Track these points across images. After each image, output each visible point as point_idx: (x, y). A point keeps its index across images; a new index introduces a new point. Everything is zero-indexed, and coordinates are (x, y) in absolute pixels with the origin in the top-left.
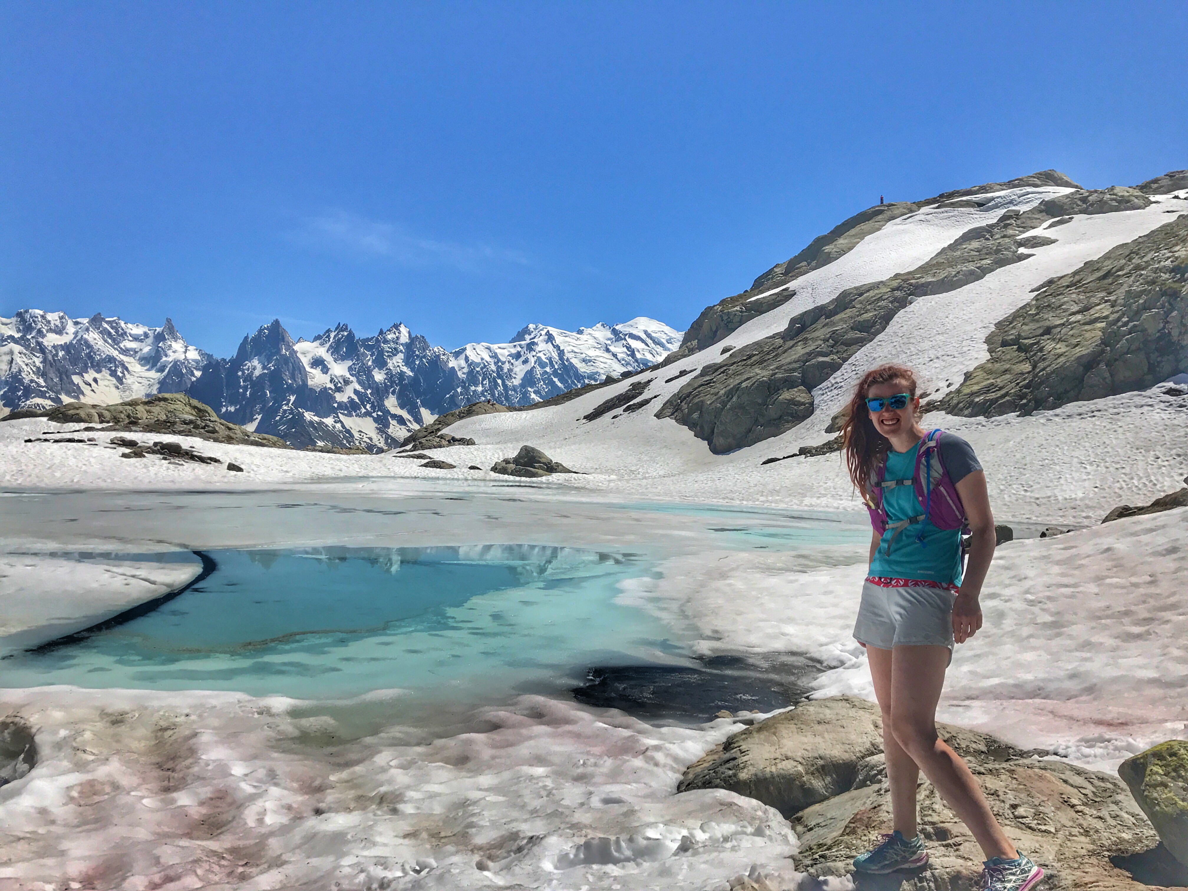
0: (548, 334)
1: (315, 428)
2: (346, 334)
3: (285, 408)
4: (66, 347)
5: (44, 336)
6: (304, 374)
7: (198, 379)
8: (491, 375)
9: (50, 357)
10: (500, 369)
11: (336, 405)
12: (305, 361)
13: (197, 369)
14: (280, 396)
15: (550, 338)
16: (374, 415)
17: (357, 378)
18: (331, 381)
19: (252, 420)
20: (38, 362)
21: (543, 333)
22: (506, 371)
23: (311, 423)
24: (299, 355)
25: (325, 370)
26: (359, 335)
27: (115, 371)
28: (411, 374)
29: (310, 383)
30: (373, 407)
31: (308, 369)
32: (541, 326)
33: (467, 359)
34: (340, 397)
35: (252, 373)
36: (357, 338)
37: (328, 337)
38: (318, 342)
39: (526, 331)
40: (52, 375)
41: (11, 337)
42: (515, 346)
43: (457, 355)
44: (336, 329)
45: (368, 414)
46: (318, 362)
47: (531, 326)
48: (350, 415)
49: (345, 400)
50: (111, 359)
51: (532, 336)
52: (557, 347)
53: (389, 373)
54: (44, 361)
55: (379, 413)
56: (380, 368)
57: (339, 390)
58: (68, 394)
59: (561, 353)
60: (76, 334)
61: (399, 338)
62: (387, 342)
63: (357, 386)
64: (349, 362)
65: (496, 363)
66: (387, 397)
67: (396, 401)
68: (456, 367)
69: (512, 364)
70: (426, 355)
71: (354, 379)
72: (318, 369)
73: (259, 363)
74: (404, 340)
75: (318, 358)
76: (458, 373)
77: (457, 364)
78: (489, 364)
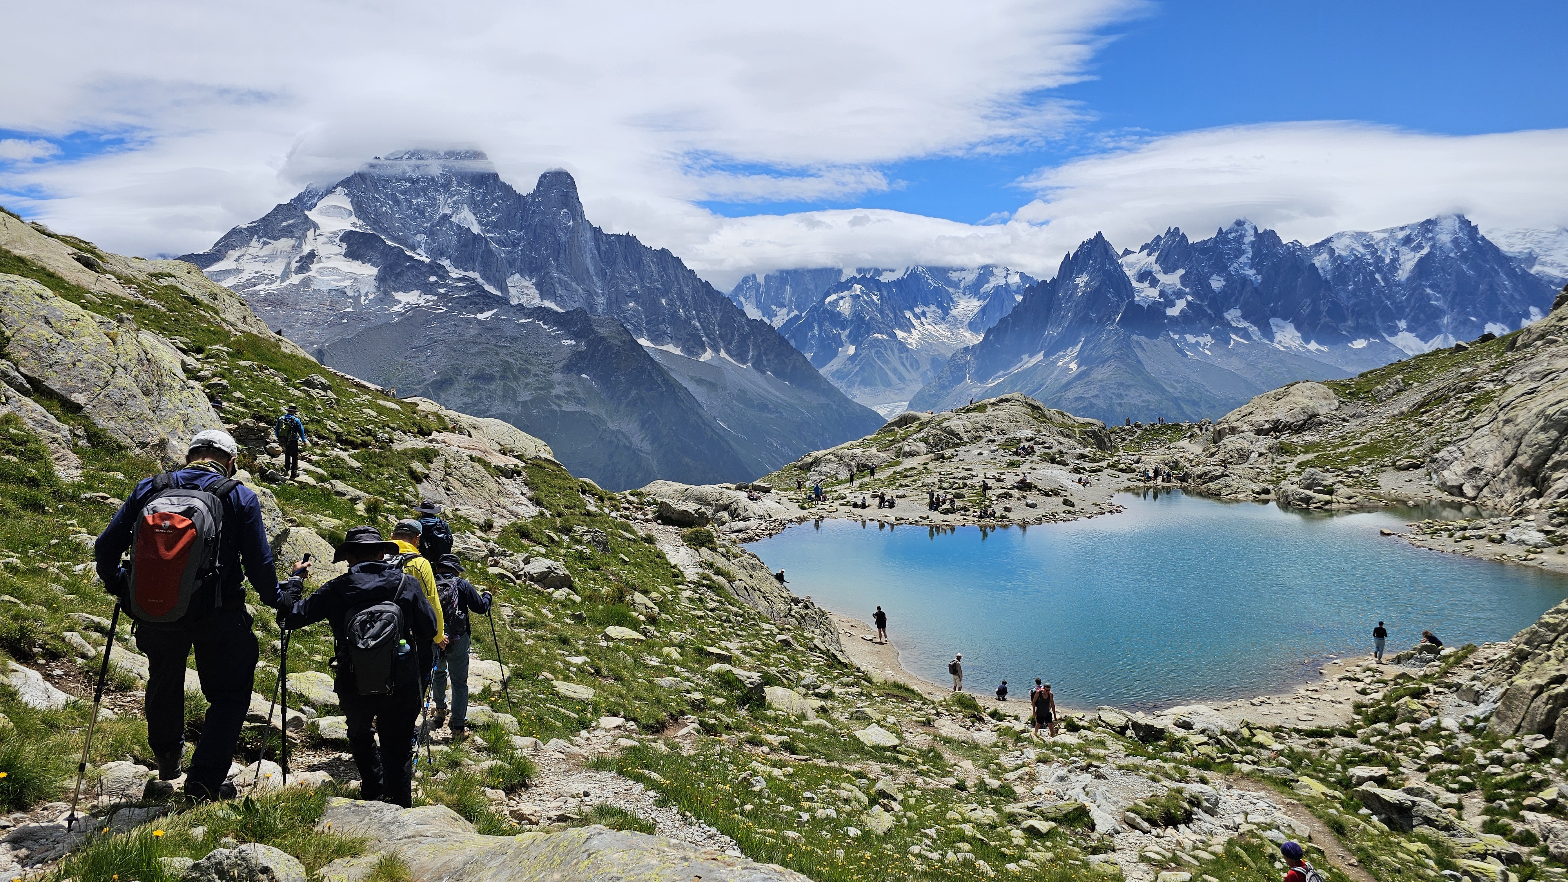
2: (1177, 239)
3: (1110, 328)
6: (1131, 291)
7: (1019, 304)
8: (1365, 269)
9: (886, 294)
10: (1380, 259)
11: (1166, 321)
12: (1131, 274)
13: (1018, 294)
14: (1106, 316)
16: (1212, 330)
17: (1191, 289)
18: (1162, 294)
19: (1075, 343)
20: (876, 299)
22: (1387, 261)
23: (1138, 342)
24: (1125, 269)
25: (1154, 282)
26: (1193, 239)
27: (942, 302)
28: (1259, 280)
29: (1138, 298)
30: (1210, 321)
31: (1135, 284)
33: (1332, 251)
34: (1173, 312)
35: (1075, 293)
36: (1190, 242)
37: (1157, 244)
38: (1146, 252)
40: (888, 312)
41: (854, 278)
43: (1319, 248)
44: (1166, 235)
45: (1204, 329)
46: (1145, 276)
48: (1182, 332)
49: (1177, 314)
53: (1229, 279)
55: (1218, 328)
56: (1219, 274)
57: (1171, 304)
58: (902, 329)
61: (1242, 236)
62: (1227, 242)
63: (1190, 298)
64: (1182, 272)
65: (1374, 253)
66: (1228, 309)
67: (1239, 313)
68: (1317, 264)
69: (1397, 252)
70: (1276, 255)
71: (1187, 290)
72: (1146, 284)
73: (1082, 280)
74: (1250, 238)
75: (1145, 272)
76: (1320, 271)
77: (1321, 261)
78: (1363, 255)
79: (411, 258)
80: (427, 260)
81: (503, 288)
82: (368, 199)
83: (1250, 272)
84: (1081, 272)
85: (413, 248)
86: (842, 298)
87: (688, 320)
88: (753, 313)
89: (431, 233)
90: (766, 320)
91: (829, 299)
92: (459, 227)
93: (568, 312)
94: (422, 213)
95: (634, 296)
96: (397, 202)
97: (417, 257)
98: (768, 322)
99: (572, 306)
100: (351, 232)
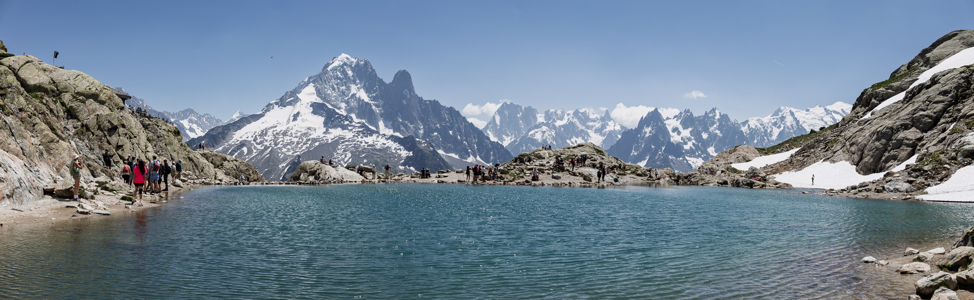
0: (790, 111)
1: (674, 163)
2: (689, 114)
3: (660, 153)
4: (564, 126)
5: (555, 122)
6: (669, 136)
7: (620, 139)
8: (761, 134)
9: (558, 131)
10: (766, 131)
11: (684, 151)
12: (670, 129)
13: (619, 134)
14: (658, 148)
15: (792, 114)
16: (703, 156)
17: (694, 137)
18: (682, 139)
19: (644, 159)
20: (553, 133)
21: (788, 111)
22: (769, 132)
23: (672, 160)
24: (667, 126)
25: (679, 133)
26: (695, 115)
27: (584, 137)
28: (721, 135)
29: (672, 140)
30: (702, 152)
31: (671, 133)
32: (787, 108)
33: (749, 125)
34: (686, 147)
35: (645, 135)
36: (694, 116)
37: (681, 116)
38: (676, 119)
39: (780, 110)
40: (559, 140)
41: (543, 123)
42: (774, 119)
43: (744, 124)
44: (684, 112)
45: (699, 156)
46: (675, 130)
47: (782, 108)
48: (691, 157)
49: (688, 148)
50: (582, 131)
51: (782, 113)
52: (795, 119)
53: (710, 134)
54: (556, 133)
55: (705, 155)
56: (705, 132)
57: (686, 143)
59: (798, 122)
60: (569, 119)
61: (715, 116)
62: (709, 118)
63: (694, 141)
64: (690, 129)
65: (764, 128)
66: (709, 147)
67: (714, 149)
68: (744, 131)
69: (772, 128)
70: (728, 125)
71: (693, 138)
72: (676, 133)
73: (648, 130)
74: (718, 117)
75: (675, 128)
76: (745, 134)
77: (744, 129)
78: (760, 128)
79: (338, 114)
80: (345, 115)
81: (377, 127)
82: (322, 88)
83: (718, 132)
84: (648, 126)
85: (339, 109)
86: (537, 132)
87: (462, 141)
88: (493, 139)
89: (347, 102)
90: (499, 142)
91: (530, 133)
92: (359, 99)
93: (405, 138)
94: (344, 93)
95: (436, 130)
96: (334, 89)
97: (340, 113)
98: (501, 143)
99: (407, 135)
100: (315, 103)
